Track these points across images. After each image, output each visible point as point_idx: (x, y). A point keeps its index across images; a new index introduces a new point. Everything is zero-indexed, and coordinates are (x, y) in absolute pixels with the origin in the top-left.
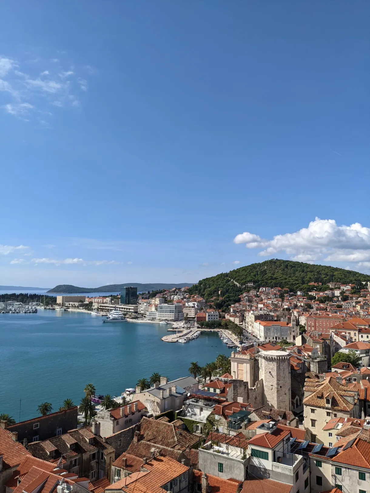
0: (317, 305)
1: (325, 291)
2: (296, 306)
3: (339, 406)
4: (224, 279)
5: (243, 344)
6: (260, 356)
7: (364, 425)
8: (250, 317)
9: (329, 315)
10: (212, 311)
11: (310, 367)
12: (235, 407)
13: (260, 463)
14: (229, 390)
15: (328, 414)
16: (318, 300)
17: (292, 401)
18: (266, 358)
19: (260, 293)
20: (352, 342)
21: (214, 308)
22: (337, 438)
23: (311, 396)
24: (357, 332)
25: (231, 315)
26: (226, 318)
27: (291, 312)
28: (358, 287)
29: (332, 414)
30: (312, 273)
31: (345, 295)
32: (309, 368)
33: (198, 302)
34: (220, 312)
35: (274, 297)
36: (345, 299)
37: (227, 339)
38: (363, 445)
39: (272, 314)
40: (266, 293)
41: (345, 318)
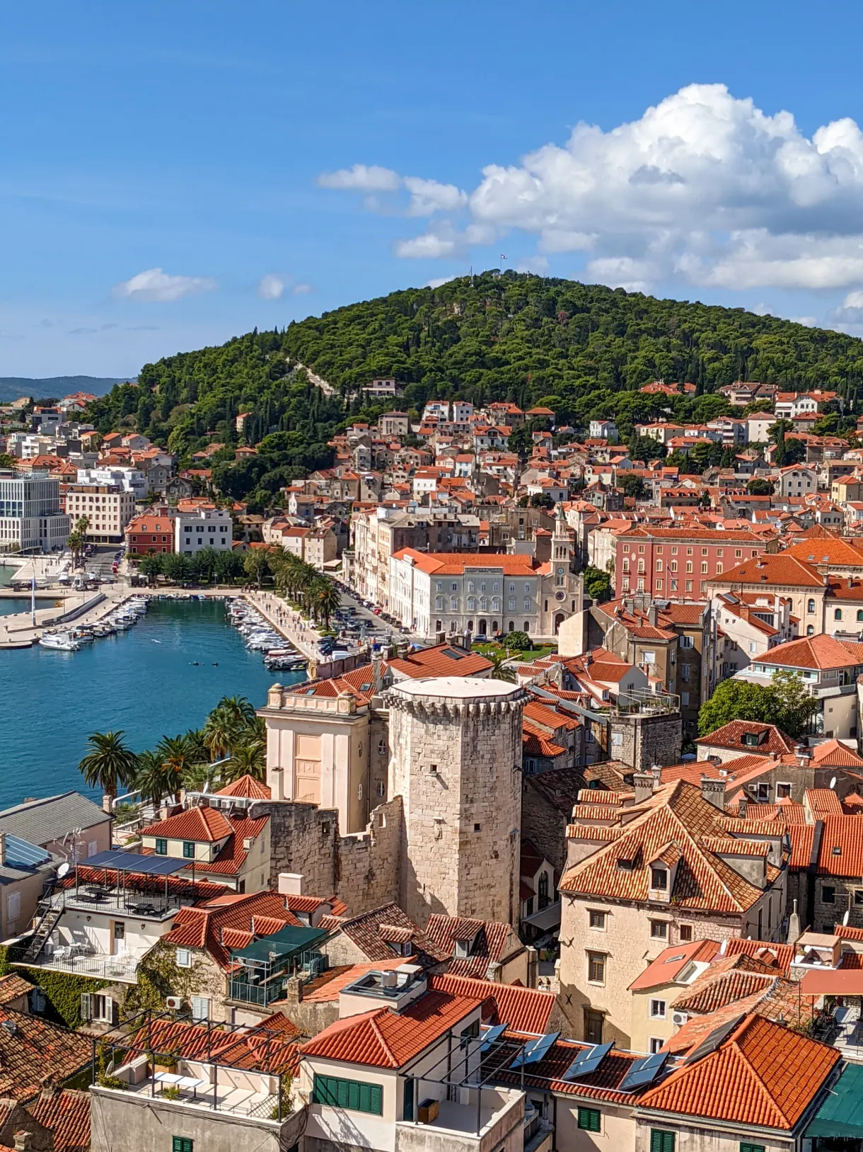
0: (667, 484)
1: (709, 419)
2: (578, 488)
3: (701, 895)
4: (263, 360)
5: (335, 655)
6: (394, 701)
7: (792, 964)
8: (373, 536)
9: (713, 525)
10: (200, 510)
11: (609, 742)
12: (265, 915)
13: (347, 1128)
14: (252, 844)
15: (658, 928)
16: (675, 461)
17: (522, 884)
18: (419, 711)
19: (427, 425)
20: (797, 638)
21: (212, 495)
22: (677, 1019)
23: (593, 860)
24: (818, 598)
25: (289, 527)
26: (267, 539)
27: (556, 510)
28: (849, 405)
29: (674, 929)
30: (662, 339)
31: (790, 440)
32: (604, 747)
33: (139, 466)
34: (240, 512)
35: (485, 446)
36: (790, 454)
37: (265, 631)
38: (766, 1039)
39: (471, 520)
40: (451, 429)
41: (779, 537)
